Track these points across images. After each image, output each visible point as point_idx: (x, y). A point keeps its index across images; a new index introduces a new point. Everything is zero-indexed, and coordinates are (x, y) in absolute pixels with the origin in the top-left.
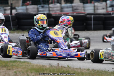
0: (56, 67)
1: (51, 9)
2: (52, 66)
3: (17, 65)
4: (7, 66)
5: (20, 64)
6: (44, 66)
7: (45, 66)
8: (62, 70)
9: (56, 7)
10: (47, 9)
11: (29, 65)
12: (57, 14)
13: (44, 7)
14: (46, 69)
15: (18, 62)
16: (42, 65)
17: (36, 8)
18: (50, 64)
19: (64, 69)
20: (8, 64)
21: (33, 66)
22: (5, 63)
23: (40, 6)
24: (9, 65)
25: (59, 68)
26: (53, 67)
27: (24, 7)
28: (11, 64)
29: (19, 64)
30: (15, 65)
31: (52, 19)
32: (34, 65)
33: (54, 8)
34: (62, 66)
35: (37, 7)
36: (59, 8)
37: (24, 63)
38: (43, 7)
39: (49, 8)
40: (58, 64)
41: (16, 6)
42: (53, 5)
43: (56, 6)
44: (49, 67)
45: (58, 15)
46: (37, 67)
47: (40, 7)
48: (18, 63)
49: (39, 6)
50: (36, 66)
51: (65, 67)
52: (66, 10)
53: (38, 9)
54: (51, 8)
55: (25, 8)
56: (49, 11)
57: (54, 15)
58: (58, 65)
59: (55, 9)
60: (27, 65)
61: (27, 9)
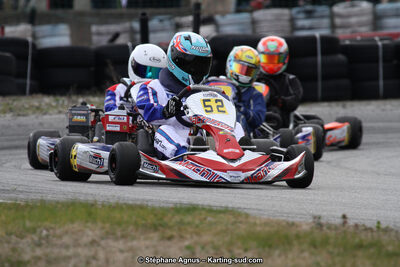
0: (336, 228)
1: (338, 21)
2: (320, 226)
3: (197, 222)
4: (161, 225)
5: (209, 219)
6: (293, 224)
7: (297, 226)
8: (357, 240)
9: (356, 15)
10: (326, 22)
11: (241, 222)
12: (359, 38)
13: (316, 14)
14: (298, 237)
15: (203, 212)
16: (288, 223)
17: (287, 18)
18: (315, 217)
19: (363, 236)
20: (166, 220)
21: (255, 224)
22: (156, 215)
23: (299, 12)
24: (171, 224)
25: (345, 232)
26: (325, 228)
27: (244, 17)
28: (177, 218)
29: (205, 219)
30: (189, 223)
31: (341, 57)
32: (258, 222)
33: (349, 16)
34: (356, 226)
35: (291, 15)
36: (367, 18)
37: (222, 215)
38: (309, 14)
39: (332, 16)
40: (344, 217)
41: (217, 13)
42: (346, 7)
43: (356, 9)
44: (312, 228)
45: (362, 40)
46: (267, 229)
47: (301, 16)
48: (203, 216)
49: (295, 10)
50: (266, 224)
51: (367, 229)
52: (391, 22)
53: (292, 20)
54: (340, 16)
55: (249, 21)
56: (333, 26)
57: (347, 42)
58: (345, 223)
59: (353, 20)
60: (234, 223)
61: (254, 22)
